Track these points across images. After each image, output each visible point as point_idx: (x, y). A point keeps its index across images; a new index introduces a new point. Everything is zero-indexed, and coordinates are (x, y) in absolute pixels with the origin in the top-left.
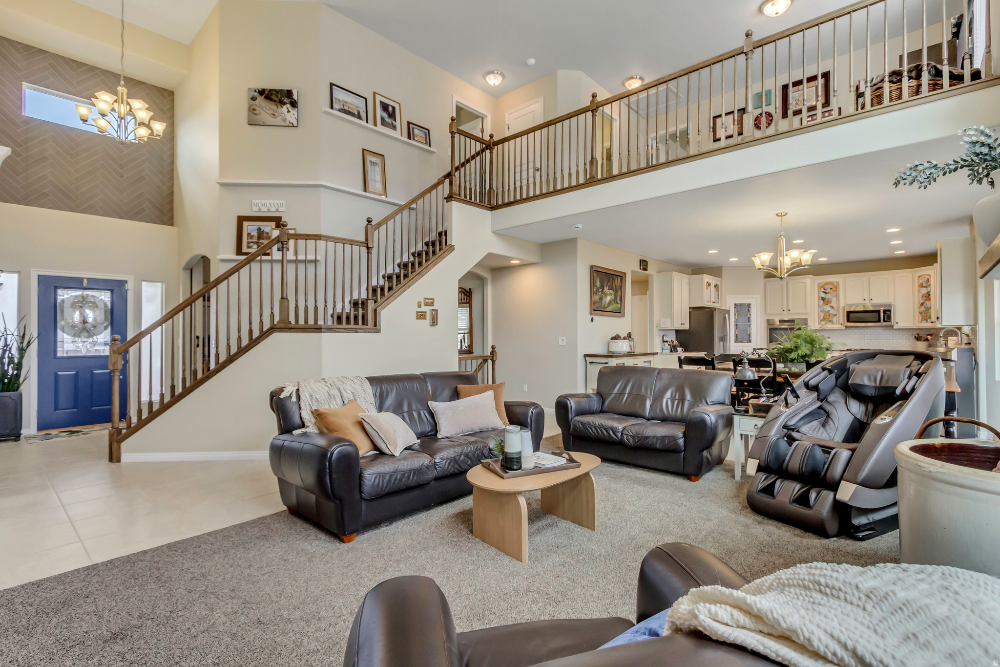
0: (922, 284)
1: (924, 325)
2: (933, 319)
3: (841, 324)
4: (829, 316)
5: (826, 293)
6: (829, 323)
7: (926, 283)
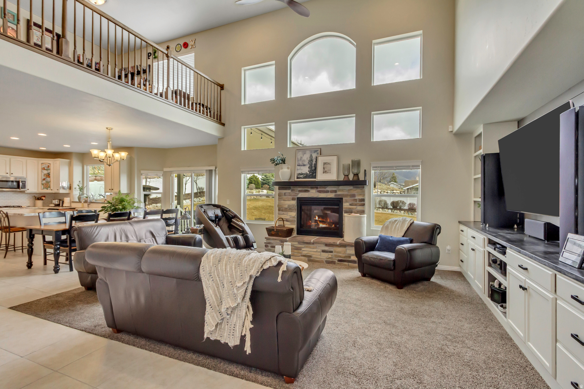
0: (44, 168)
1: (45, 191)
2: (52, 188)
7: (47, 168)
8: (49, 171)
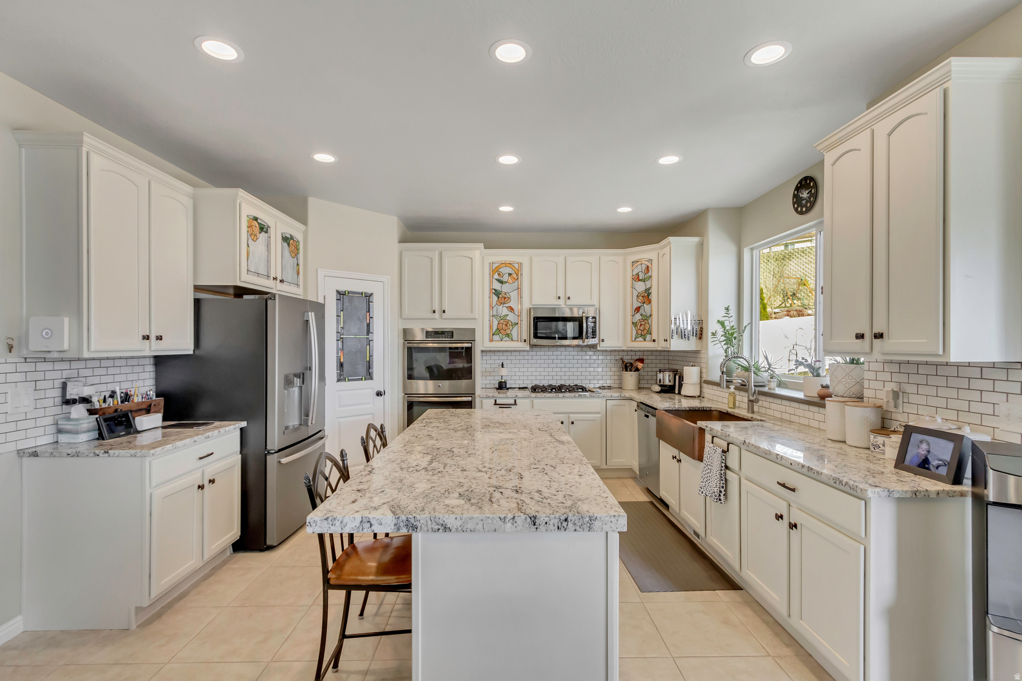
0: (638, 274)
1: (642, 344)
2: (654, 336)
3: (525, 341)
4: (506, 325)
5: (501, 282)
6: (507, 339)
7: (643, 275)
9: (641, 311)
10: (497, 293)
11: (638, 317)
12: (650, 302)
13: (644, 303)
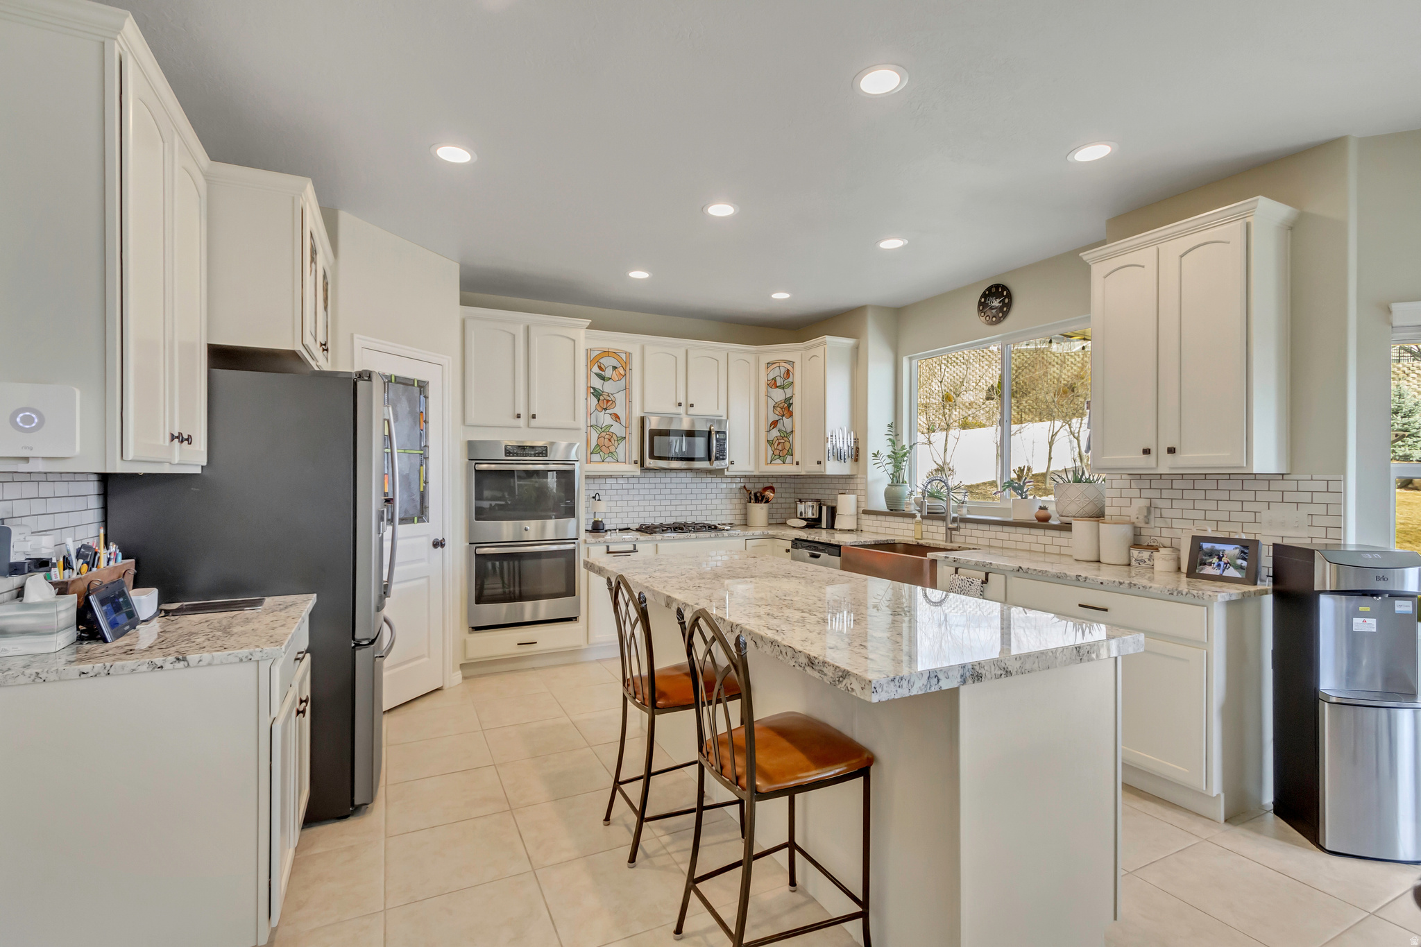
0: (774, 379)
1: (779, 468)
2: (797, 457)
3: (636, 462)
4: (610, 440)
5: (603, 378)
6: (609, 459)
7: (782, 380)
8: (789, 392)
9: (780, 425)
10: (597, 394)
11: (775, 433)
12: (791, 415)
13: (783, 416)
